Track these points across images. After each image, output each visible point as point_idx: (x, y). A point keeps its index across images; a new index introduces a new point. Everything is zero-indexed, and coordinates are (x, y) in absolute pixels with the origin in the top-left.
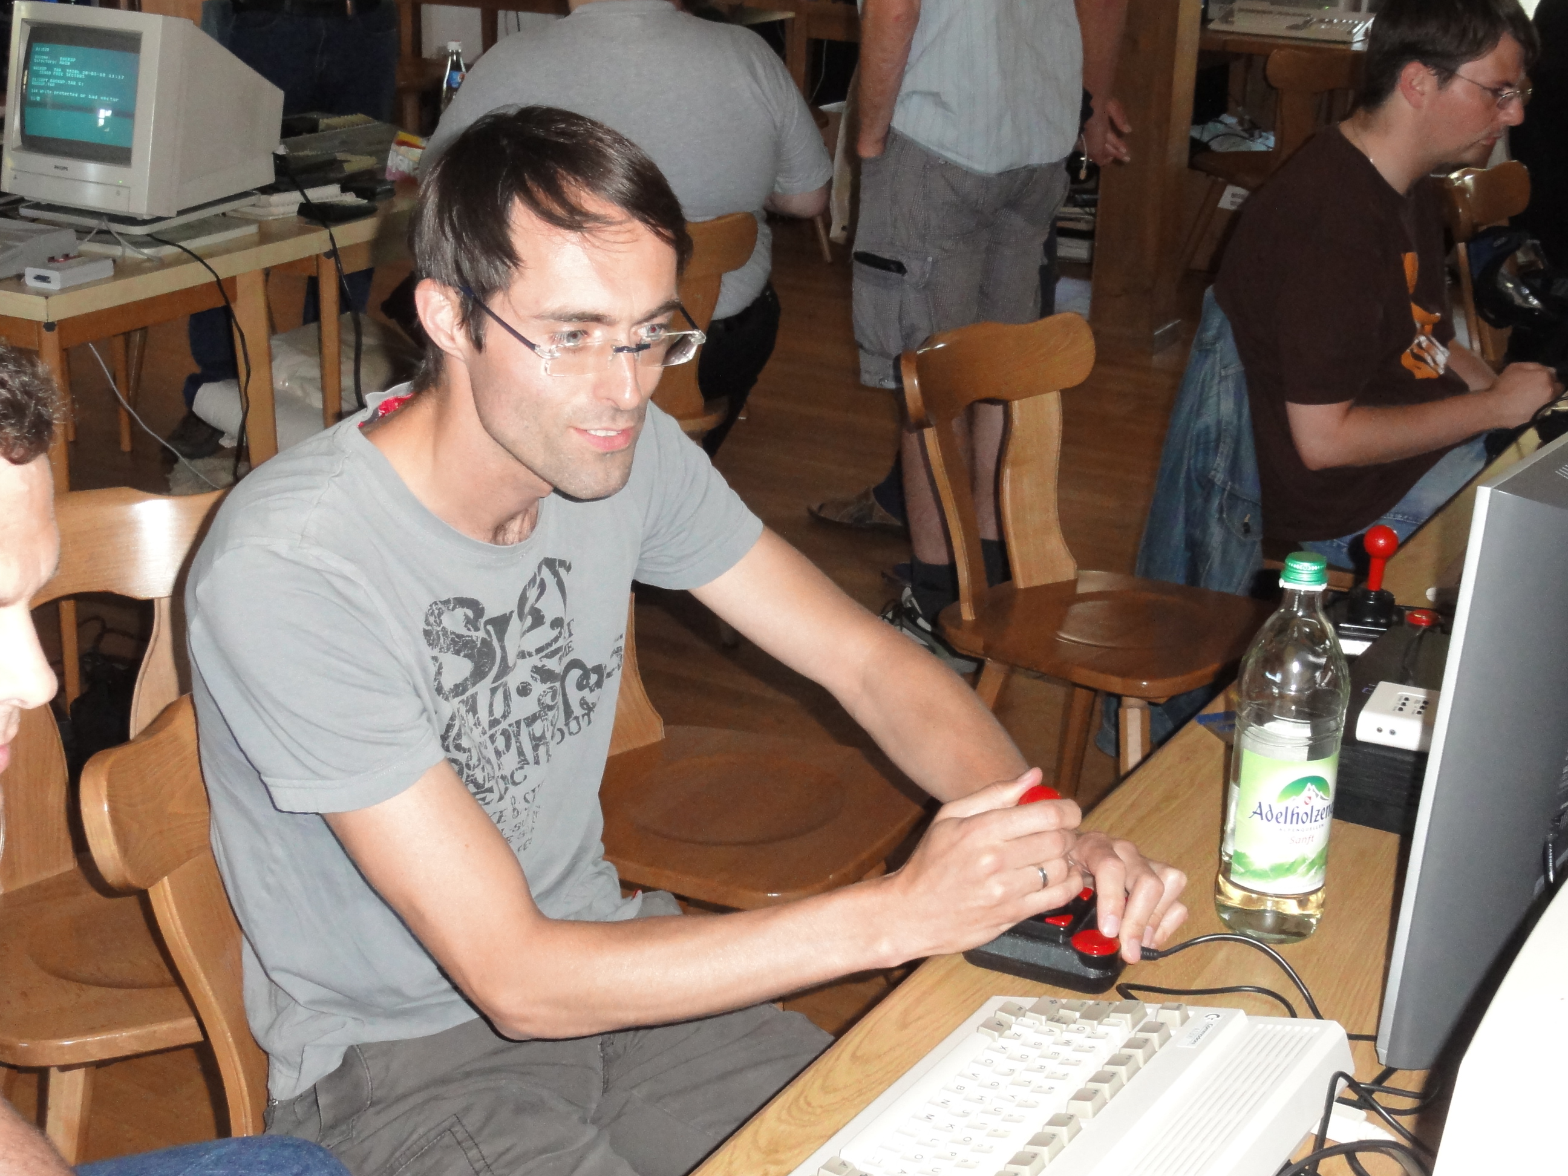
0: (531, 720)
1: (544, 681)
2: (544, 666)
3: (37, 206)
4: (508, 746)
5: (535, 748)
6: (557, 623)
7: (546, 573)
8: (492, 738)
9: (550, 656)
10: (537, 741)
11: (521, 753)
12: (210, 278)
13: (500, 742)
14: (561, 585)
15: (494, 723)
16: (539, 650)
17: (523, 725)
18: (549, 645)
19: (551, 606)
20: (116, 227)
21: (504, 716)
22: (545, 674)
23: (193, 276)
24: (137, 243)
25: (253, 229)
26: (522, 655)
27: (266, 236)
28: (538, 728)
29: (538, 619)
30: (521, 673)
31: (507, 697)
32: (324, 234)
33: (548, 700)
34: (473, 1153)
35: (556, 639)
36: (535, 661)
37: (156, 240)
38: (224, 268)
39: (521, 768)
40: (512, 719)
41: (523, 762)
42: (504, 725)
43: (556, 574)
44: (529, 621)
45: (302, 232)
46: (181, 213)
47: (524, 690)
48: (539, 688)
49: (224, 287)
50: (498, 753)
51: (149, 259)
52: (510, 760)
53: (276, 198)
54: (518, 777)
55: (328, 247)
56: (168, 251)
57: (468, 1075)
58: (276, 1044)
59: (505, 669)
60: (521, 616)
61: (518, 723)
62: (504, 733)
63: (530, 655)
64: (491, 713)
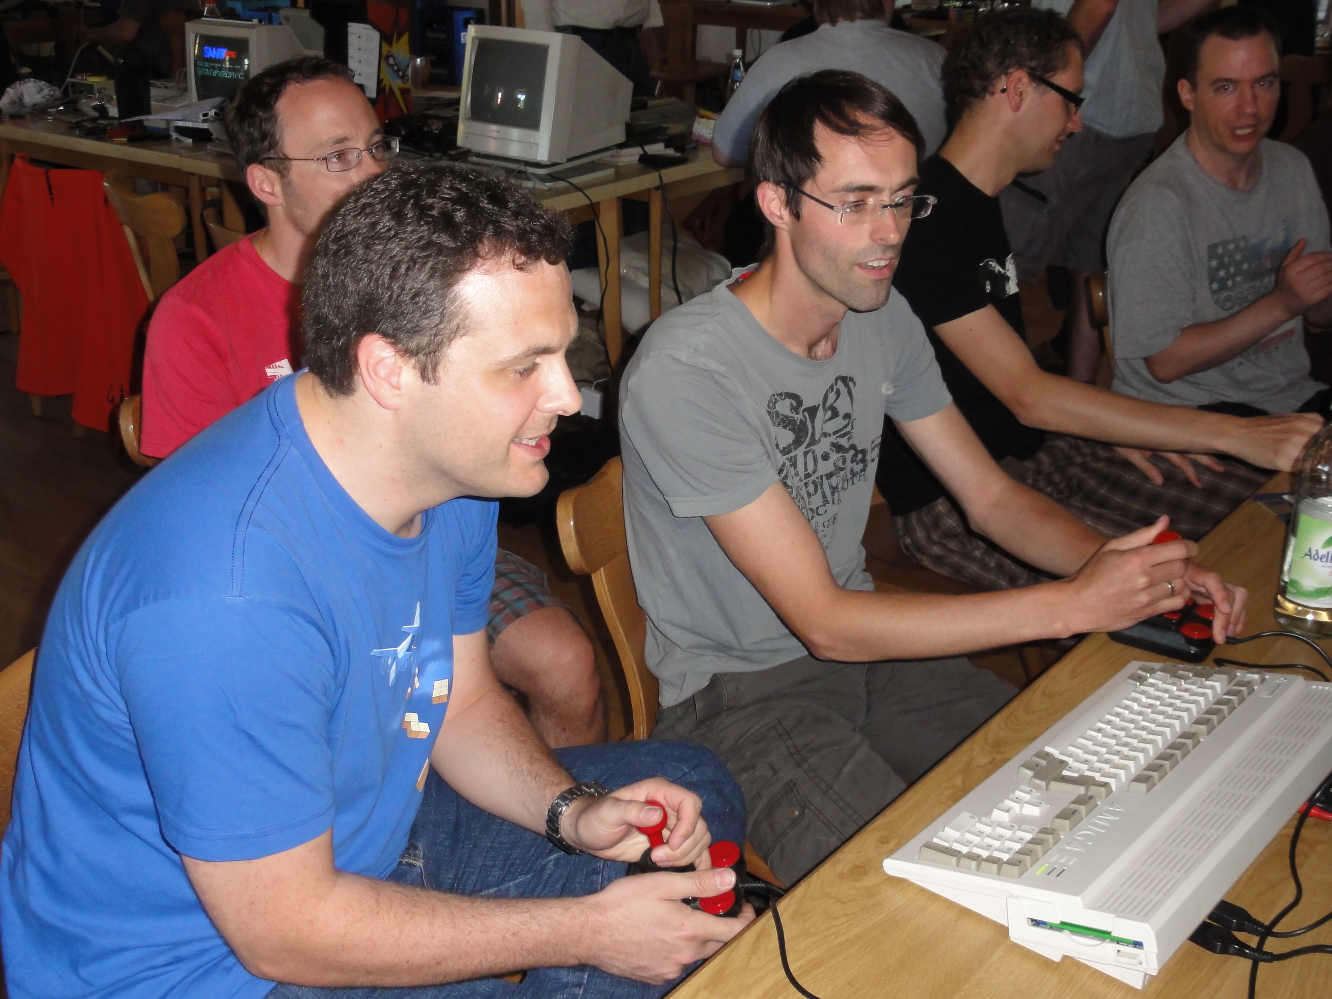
0: (830, 476)
1: (838, 452)
2: (838, 442)
3: (478, 155)
4: (816, 491)
5: (833, 494)
6: (847, 416)
7: (840, 384)
8: (806, 484)
9: (843, 436)
10: (834, 489)
11: (824, 496)
12: (587, 202)
13: (811, 488)
14: (850, 393)
15: (807, 476)
16: (835, 433)
17: (824, 478)
18: (841, 430)
19: (843, 405)
20: (531, 170)
21: (814, 472)
22: (838, 448)
23: (576, 200)
24: (543, 179)
25: (610, 171)
26: (825, 435)
27: (620, 175)
28: (834, 481)
29: (835, 414)
30: (824, 446)
31: (815, 460)
32: (656, 174)
33: (840, 464)
34: (789, 743)
35: (846, 426)
36: (833, 439)
37: (552, 177)
38: (596, 195)
39: (824, 505)
40: (818, 474)
41: (826, 502)
42: (813, 478)
43: (847, 386)
44: (829, 414)
45: (641, 173)
46: (569, 160)
47: (826, 457)
48: (834, 456)
49: (594, 208)
50: (809, 495)
51: (550, 190)
52: (817, 500)
53: (625, 151)
54: (821, 511)
55: (657, 183)
56: (561, 184)
57: (784, 696)
58: (664, 673)
59: (813, 442)
60: (825, 410)
61: (822, 477)
62: (814, 482)
63: (830, 435)
64: (806, 469)
